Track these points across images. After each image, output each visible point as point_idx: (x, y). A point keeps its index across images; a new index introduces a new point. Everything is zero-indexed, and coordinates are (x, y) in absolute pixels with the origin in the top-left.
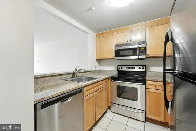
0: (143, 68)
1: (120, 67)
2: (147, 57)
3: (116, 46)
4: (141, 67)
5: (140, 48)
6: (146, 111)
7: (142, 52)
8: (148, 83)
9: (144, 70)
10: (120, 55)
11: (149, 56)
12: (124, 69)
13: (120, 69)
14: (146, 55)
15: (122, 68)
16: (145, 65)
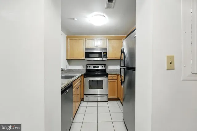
0: (104, 67)
1: (89, 66)
2: (107, 59)
3: (86, 49)
4: (103, 66)
5: (103, 53)
6: (108, 94)
7: (105, 56)
8: (109, 76)
9: (105, 68)
10: (90, 56)
11: (109, 58)
12: (92, 68)
13: (89, 68)
14: (107, 58)
15: (90, 67)
16: (105, 65)
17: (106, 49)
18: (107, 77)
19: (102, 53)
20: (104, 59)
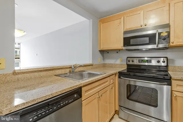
17: (168, 26)
18: (170, 84)
19: (156, 34)
20: (161, 46)
